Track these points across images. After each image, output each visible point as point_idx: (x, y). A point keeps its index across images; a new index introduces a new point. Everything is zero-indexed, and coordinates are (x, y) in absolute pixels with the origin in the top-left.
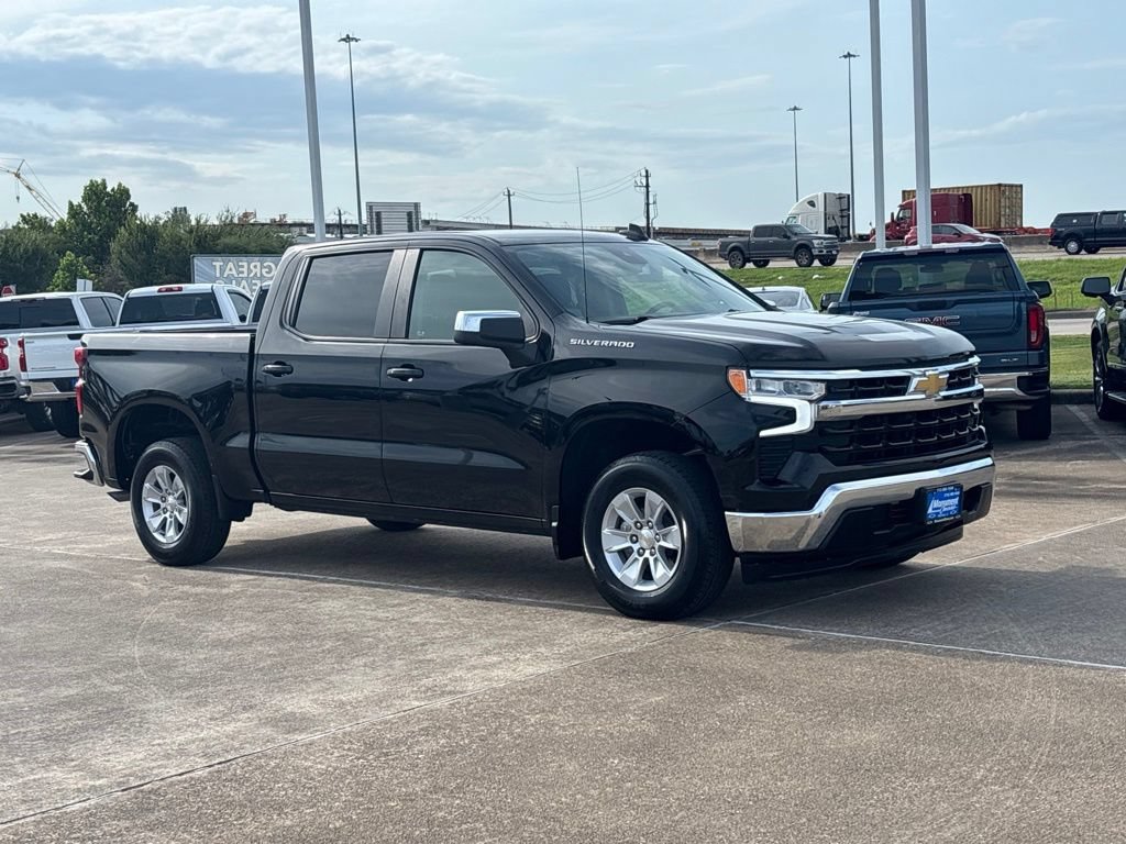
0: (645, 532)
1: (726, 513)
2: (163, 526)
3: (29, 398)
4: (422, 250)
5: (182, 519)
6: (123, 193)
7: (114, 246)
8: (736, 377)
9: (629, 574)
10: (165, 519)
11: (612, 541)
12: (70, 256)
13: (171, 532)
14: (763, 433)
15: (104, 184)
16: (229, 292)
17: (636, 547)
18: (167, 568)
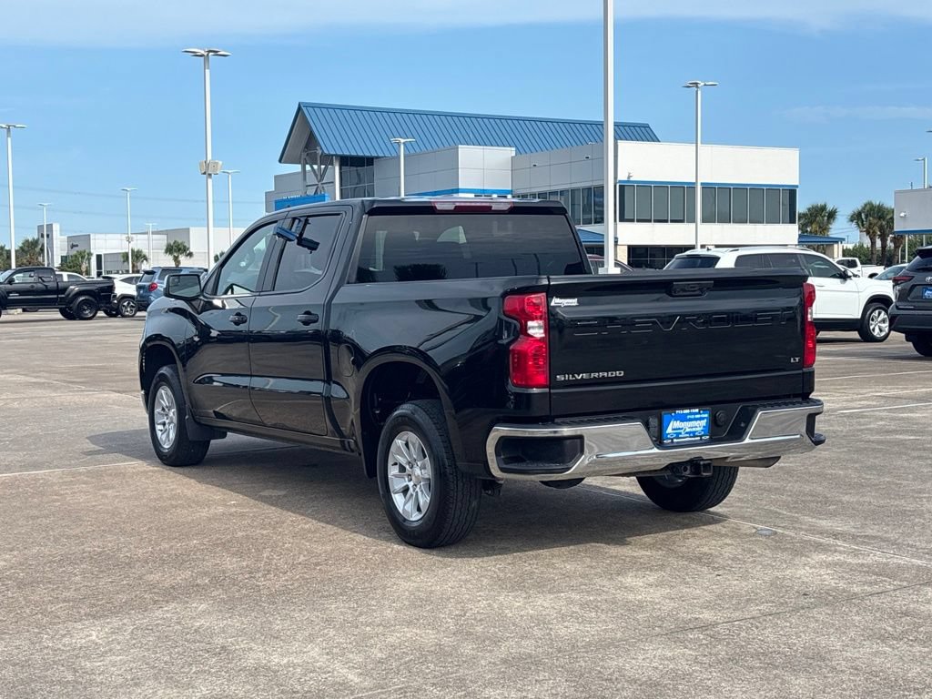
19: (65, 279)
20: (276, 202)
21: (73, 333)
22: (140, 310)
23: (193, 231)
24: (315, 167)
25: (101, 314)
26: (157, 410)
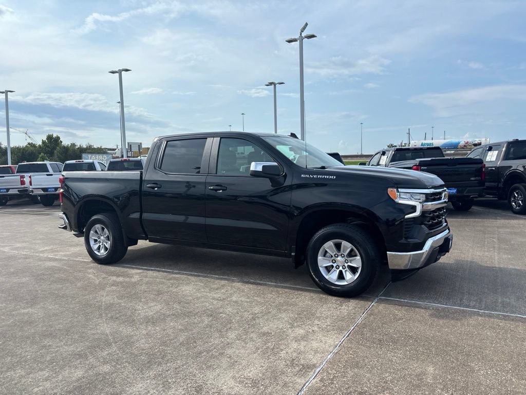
0: (339, 258)
1: (388, 252)
2: (99, 248)
3: (33, 194)
4: (221, 138)
5: (108, 246)
6: (58, 138)
7: (55, 152)
8: (391, 192)
9: (333, 277)
10: (100, 245)
11: (322, 262)
12: (42, 154)
13: (102, 251)
14: (406, 217)
15: (52, 135)
16: (98, 163)
17: (335, 265)
18: (101, 266)
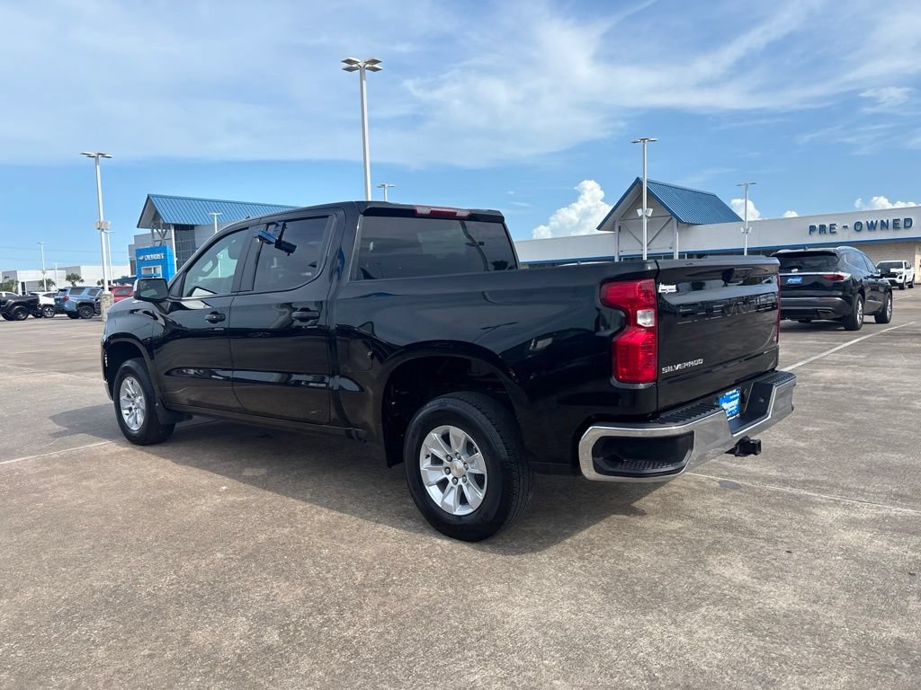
19: (4, 295)
20: (137, 250)
21: (13, 329)
22: (57, 313)
23: (83, 268)
24: (160, 230)
25: (30, 316)
26: (123, 397)
